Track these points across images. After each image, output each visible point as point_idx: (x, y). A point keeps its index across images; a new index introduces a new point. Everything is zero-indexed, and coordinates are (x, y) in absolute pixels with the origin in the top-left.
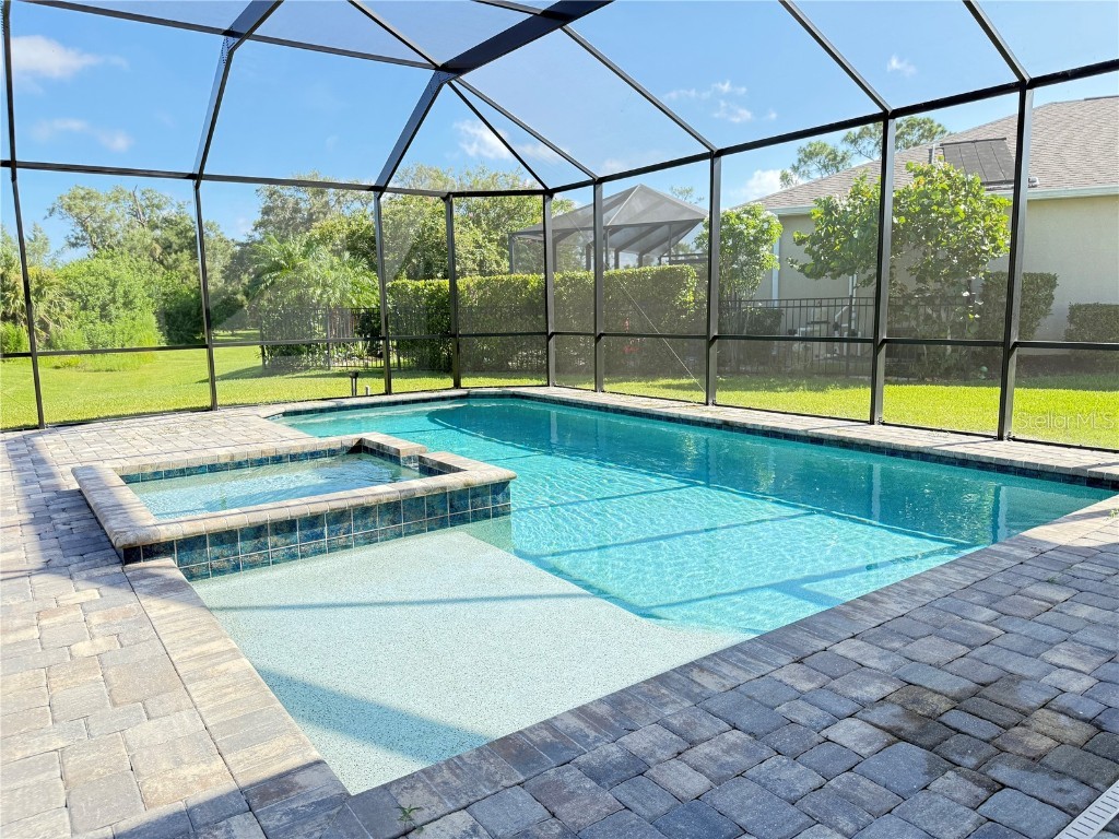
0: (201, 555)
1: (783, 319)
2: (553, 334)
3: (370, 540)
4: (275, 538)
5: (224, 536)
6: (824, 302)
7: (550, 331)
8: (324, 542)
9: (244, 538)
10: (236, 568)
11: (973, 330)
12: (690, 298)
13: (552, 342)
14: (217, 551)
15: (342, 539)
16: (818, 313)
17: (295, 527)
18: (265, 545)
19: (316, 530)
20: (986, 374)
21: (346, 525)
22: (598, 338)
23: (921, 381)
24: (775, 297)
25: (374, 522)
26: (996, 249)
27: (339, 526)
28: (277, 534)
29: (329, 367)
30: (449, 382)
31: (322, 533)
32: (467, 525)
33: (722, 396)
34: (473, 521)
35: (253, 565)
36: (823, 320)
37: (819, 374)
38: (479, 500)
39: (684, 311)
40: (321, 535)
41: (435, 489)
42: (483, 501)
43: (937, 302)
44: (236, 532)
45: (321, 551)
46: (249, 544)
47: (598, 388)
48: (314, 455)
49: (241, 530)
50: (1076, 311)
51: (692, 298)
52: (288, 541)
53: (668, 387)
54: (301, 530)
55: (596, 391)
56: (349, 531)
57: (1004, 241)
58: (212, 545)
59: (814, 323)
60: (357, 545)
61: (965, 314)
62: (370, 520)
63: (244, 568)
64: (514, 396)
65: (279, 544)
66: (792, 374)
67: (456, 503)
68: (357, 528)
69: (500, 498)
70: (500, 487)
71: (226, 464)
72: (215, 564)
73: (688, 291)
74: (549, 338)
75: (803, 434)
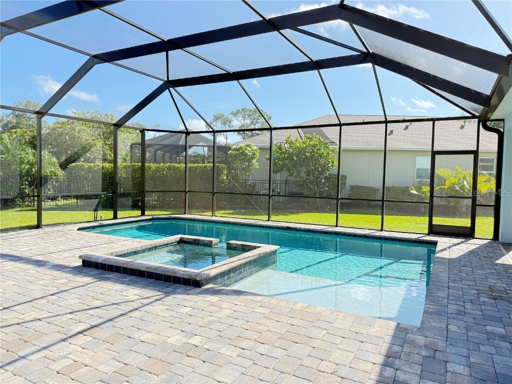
0: (217, 282)
1: (256, 187)
2: (188, 191)
4: (232, 274)
5: (222, 274)
7: (187, 190)
8: (242, 275)
11: (326, 193)
12: (225, 178)
13: (187, 195)
15: (245, 274)
18: (230, 277)
19: (240, 270)
20: (329, 209)
22: (214, 194)
23: (310, 212)
25: (252, 267)
26: (333, 166)
27: (245, 268)
31: (242, 272)
33: (273, 218)
38: (271, 257)
39: (223, 183)
43: (314, 183)
44: (225, 272)
45: (241, 279)
46: (227, 277)
47: (213, 215)
50: (352, 187)
53: (229, 214)
54: (237, 271)
56: (247, 270)
57: (336, 163)
59: (266, 189)
61: (323, 188)
65: (233, 276)
69: (275, 256)
70: (275, 252)
71: (140, 251)
74: (186, 193)
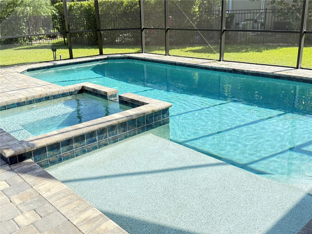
0: (44, 156)
1: (235, 18)
2: (144, 28)
3: (115, 141)
4: (76, 144)
5: (54, 146)
6: (252, 11)
7: (143, 27)
8: (96, 143)
9: (63, 145)
10: (60, 160)
12: (197, 10)
13: (143, 32)
14: (51, 153)
15: (103, 141)
16: (248, 16)
17: (84, 138)
18: (72, 148)
19: (94, 138)
21: (105, 134)
22: (166, 31)
24: (230, 9)
25: (116, 132)
27: (102, 135)
28: (77, 142)
29: (32, 43)
30: (96, 51)
31: (96, 139)
32: (152, 130)
34: (155, 127)
35: (67, 158)
36: (251, 18)
37: (252, 43)
38: (157, 117)
39: (195, 16)
40: (95, 140)
41: (140, 114)
42: (159, 118)
44: (59, 143)
45: (96, 148)
46: (65, 148)
47: (167, 54)
48: (64, 95)
49: (62, 142)
51: (198, 10)
52: (82, 144)
53: (194, 51)
54: (87, 139)
55: (166, 55)
56: (106, 137)
58: (49, 150)
59: (247, 20)
60: (110, 143)
62: (114, 131)
63: (64, 159)
64: (129, 58)
65: (78, 146)
66: (241, 43)
67: (148, 120)
68: (110, 136)
69: (165, 115)
70: (165, 111)
71: (24, 102)
72: (51, 159)
73: (196, 6)
74: (142, 31)
75: (272, 74)
